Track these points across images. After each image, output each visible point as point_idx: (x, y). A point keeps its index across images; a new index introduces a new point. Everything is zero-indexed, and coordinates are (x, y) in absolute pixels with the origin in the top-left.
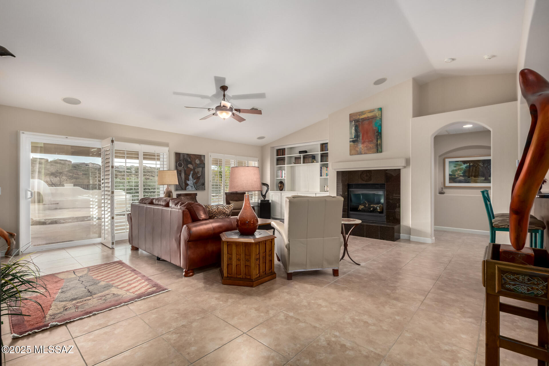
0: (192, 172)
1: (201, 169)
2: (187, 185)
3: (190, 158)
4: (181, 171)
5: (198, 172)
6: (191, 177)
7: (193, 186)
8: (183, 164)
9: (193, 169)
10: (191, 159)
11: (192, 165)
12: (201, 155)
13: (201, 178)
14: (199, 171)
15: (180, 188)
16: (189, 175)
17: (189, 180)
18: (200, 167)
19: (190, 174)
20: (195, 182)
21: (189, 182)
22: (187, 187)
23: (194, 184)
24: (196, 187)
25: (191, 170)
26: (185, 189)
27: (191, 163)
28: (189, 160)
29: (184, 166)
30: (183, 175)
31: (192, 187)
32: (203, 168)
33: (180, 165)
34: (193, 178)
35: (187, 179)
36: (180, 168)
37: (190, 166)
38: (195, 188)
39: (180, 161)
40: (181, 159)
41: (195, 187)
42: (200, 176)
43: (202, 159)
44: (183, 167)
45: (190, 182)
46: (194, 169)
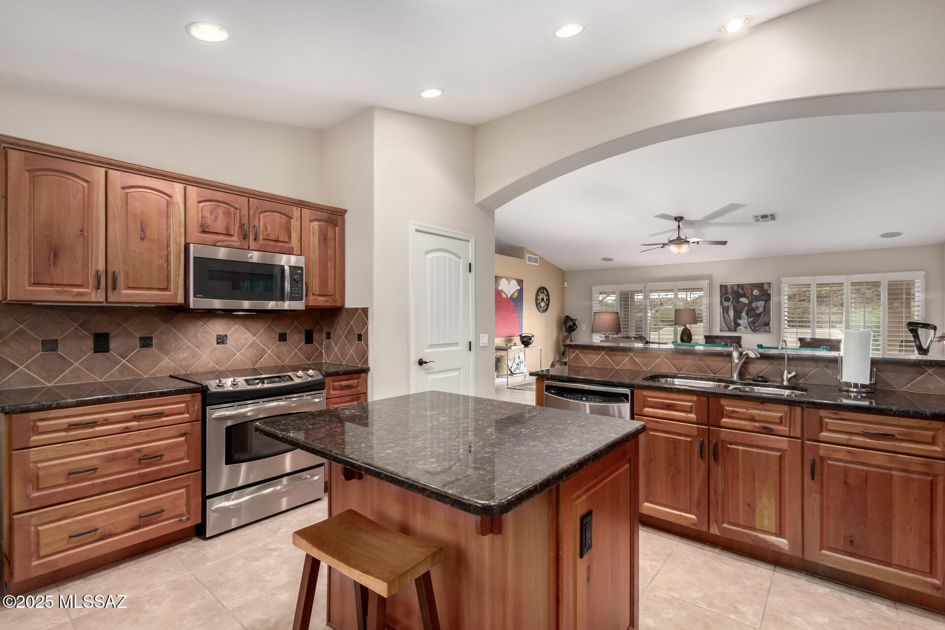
0: (746, 308)
1: (762, 303)
2: (737, 325)
3: (743, 289)
4: (728, 307)
5: (757, 308)
6: (744, 314)
7: (749, 327)
8: (731, 297)
9: (748, 304)
10: (745, 290)
11: (746, 299)
12: (763, 284)
13: (763, 315)
14: (759, 306)
15: (727, 329)
16: (742, 313)
17: (740, 319)
18: (760, 301)
19: (743, 310)
20: (751, 321)
21: (740, 322)
22: (739, 328)
23: (750, 324)
24: (753, 328)
25: (745, 305)
26: (735, 330)
27: (744, 296)
28: (741, 292)
29: (733, 300)
30: (731, 313)
31: (746, 327)
32: (766, 301)
33: (727, 300)
34: (748, 315)
35: (738, 316)
36: (726, 304)
37: (744, 300)
38: (752, 330)
39: (727, 294)
40: (728, 292)
41: (751, 328)
42: (762, 312)
43: (765, 288)
44: (731, 303)
45: (744, 321)
46: (750, 303)
